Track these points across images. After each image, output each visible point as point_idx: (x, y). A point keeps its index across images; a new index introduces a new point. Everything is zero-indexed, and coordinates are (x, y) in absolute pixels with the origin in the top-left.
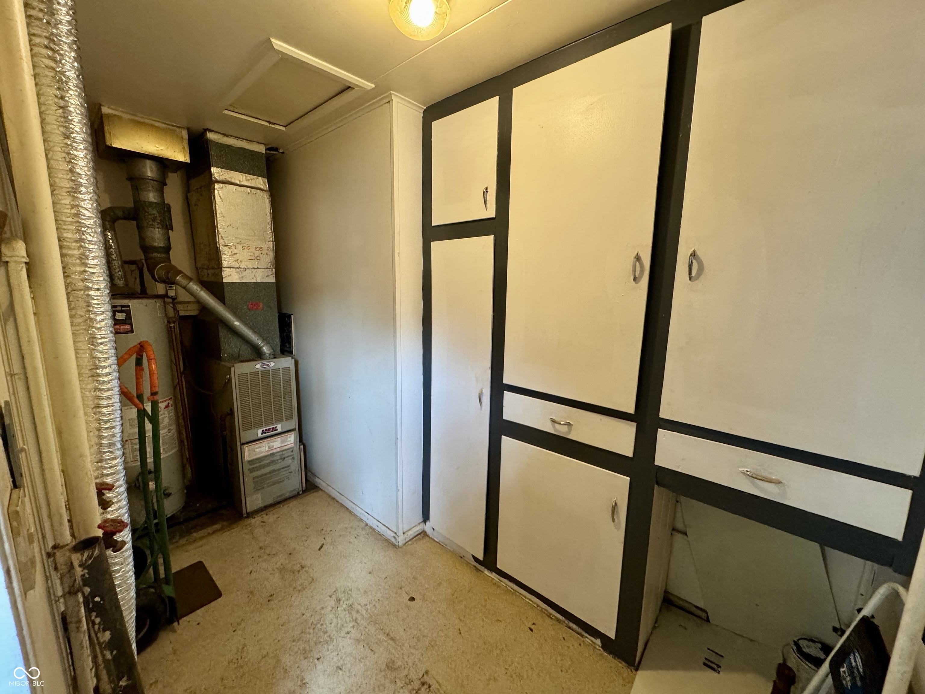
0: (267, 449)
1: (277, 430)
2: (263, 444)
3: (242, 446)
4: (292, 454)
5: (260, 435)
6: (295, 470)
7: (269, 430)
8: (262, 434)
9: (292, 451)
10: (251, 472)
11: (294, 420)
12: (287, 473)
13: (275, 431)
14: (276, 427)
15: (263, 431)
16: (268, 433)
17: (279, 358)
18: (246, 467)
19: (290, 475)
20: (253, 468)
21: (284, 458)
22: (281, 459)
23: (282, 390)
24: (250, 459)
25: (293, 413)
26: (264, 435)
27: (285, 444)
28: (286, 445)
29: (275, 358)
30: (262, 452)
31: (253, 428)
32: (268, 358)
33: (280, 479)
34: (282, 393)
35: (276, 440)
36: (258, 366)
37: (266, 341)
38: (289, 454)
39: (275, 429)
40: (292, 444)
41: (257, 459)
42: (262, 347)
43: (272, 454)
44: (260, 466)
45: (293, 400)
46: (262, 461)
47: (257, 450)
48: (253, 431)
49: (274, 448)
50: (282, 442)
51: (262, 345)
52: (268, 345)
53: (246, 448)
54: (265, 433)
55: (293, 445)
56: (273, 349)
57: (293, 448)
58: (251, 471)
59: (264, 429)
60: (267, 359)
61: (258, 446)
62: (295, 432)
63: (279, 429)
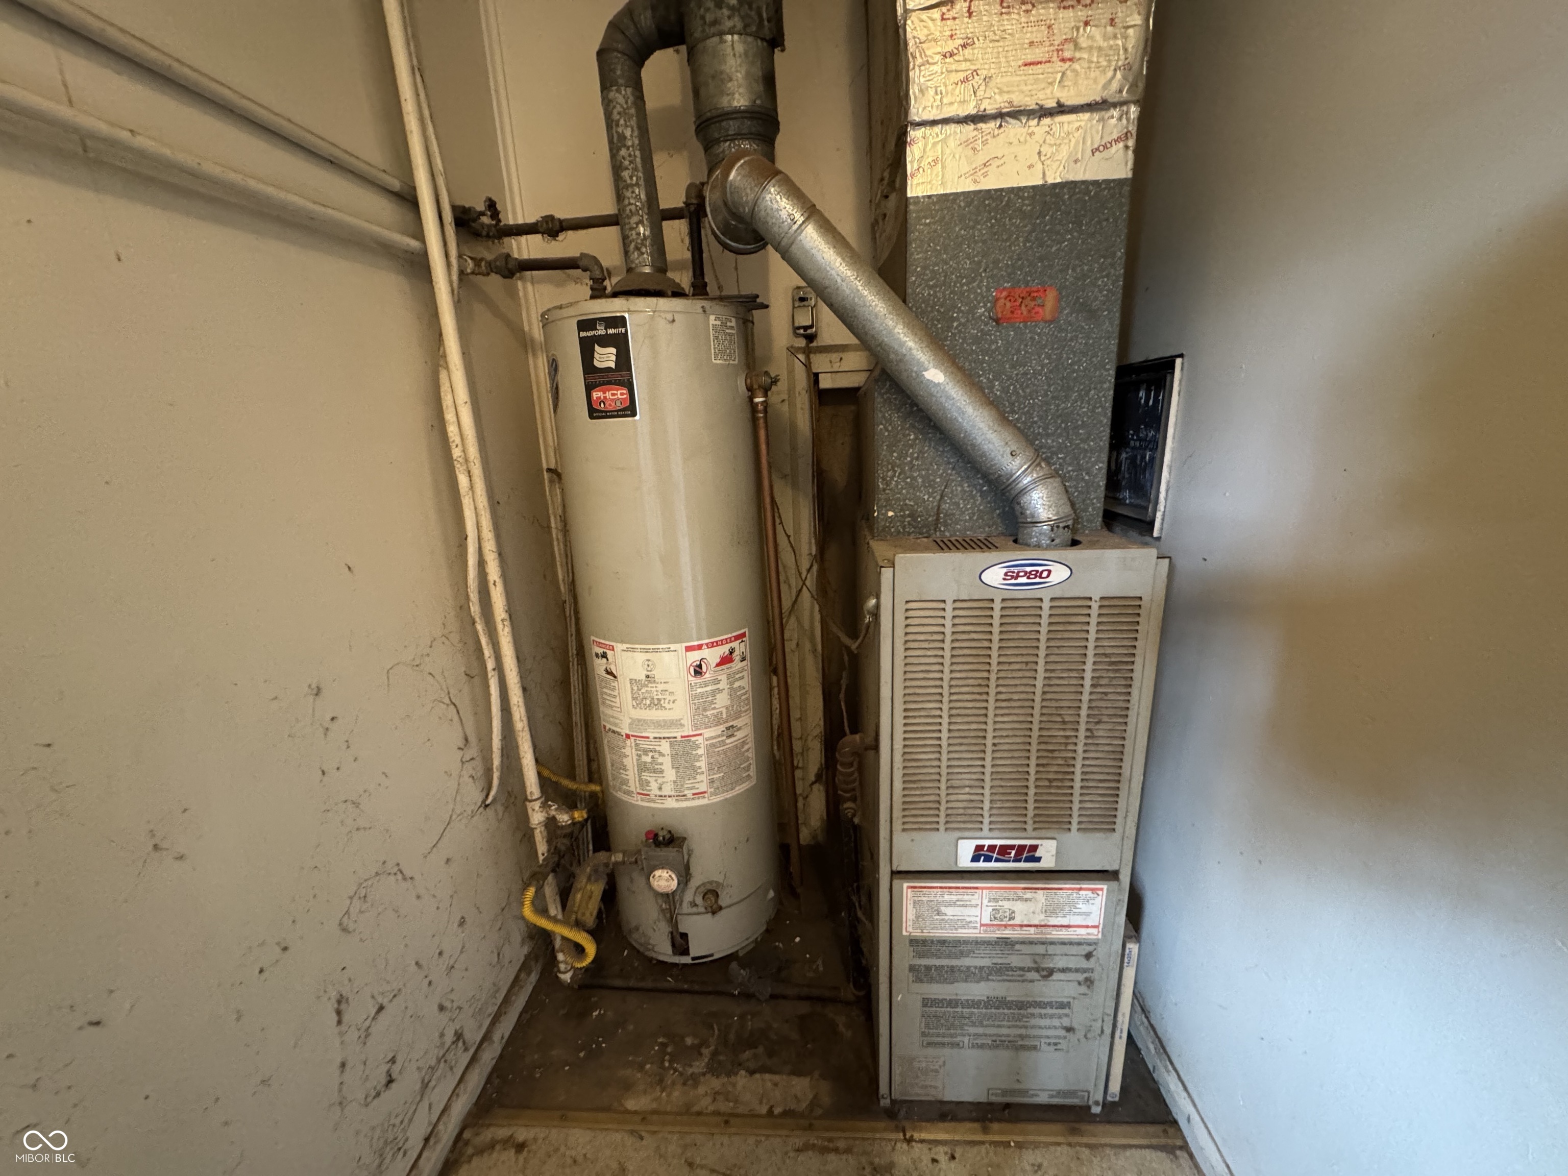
0: (986, 920)
1: (1038, 860)
2: (975, 898)
3: (896, 882)
4: (1084, 964)
5: (965, 861)
6: (1089, 1029)
7: (1004, 850)
8: (975, 859)
9: (1088, 956)
10: (918, 980)
11: (1117, 836)
12: (1055, 1027)
13: (1028, 860)
14: (1034, 848)
15: (979, 848)
16: (997, 860)
17: (1093, 545)
18: (904, 958)
19: (1065, 1038)
20: (928, 968)
21: (1051, 972)
22: (1037, 970)
23: (1085, 697)
24: (917, 933)
25: (1122, 805)
26: (982, 865)
27: (1065, 921)
28: (1069, 926)
29: (1075, 543)
30: (966, 925)
31: (942, 827)
32: (1045, 542)
33: (1022, 1037)
34: (1084, 712)
35: (1029, 895)
36: (995, 576)
37: (1049, 464)
38: (1072, 963)
39: (1030, 853)
40: (1095, 931)
41: (943, 942)
42: (1024, 491)
43: (1006, 944)
44: (952, 969)
45: (1128, 750)
46: (962, 954)
47: (949, 911)
48: (941, 838)
49: (1017, 921)
50: (1051, 910)
51: (1026, 480)
52: (1056, 482)
53: (907, 890)
54: (988, 859)
55: (1095, 934)
56: (1073, 504)
57: (1095, 943)
58: (921, 974)
59: (987, 843)
60: (1038, 546)
61: (954, 898)
62: (1114, 884)
63: (1048, 861)
